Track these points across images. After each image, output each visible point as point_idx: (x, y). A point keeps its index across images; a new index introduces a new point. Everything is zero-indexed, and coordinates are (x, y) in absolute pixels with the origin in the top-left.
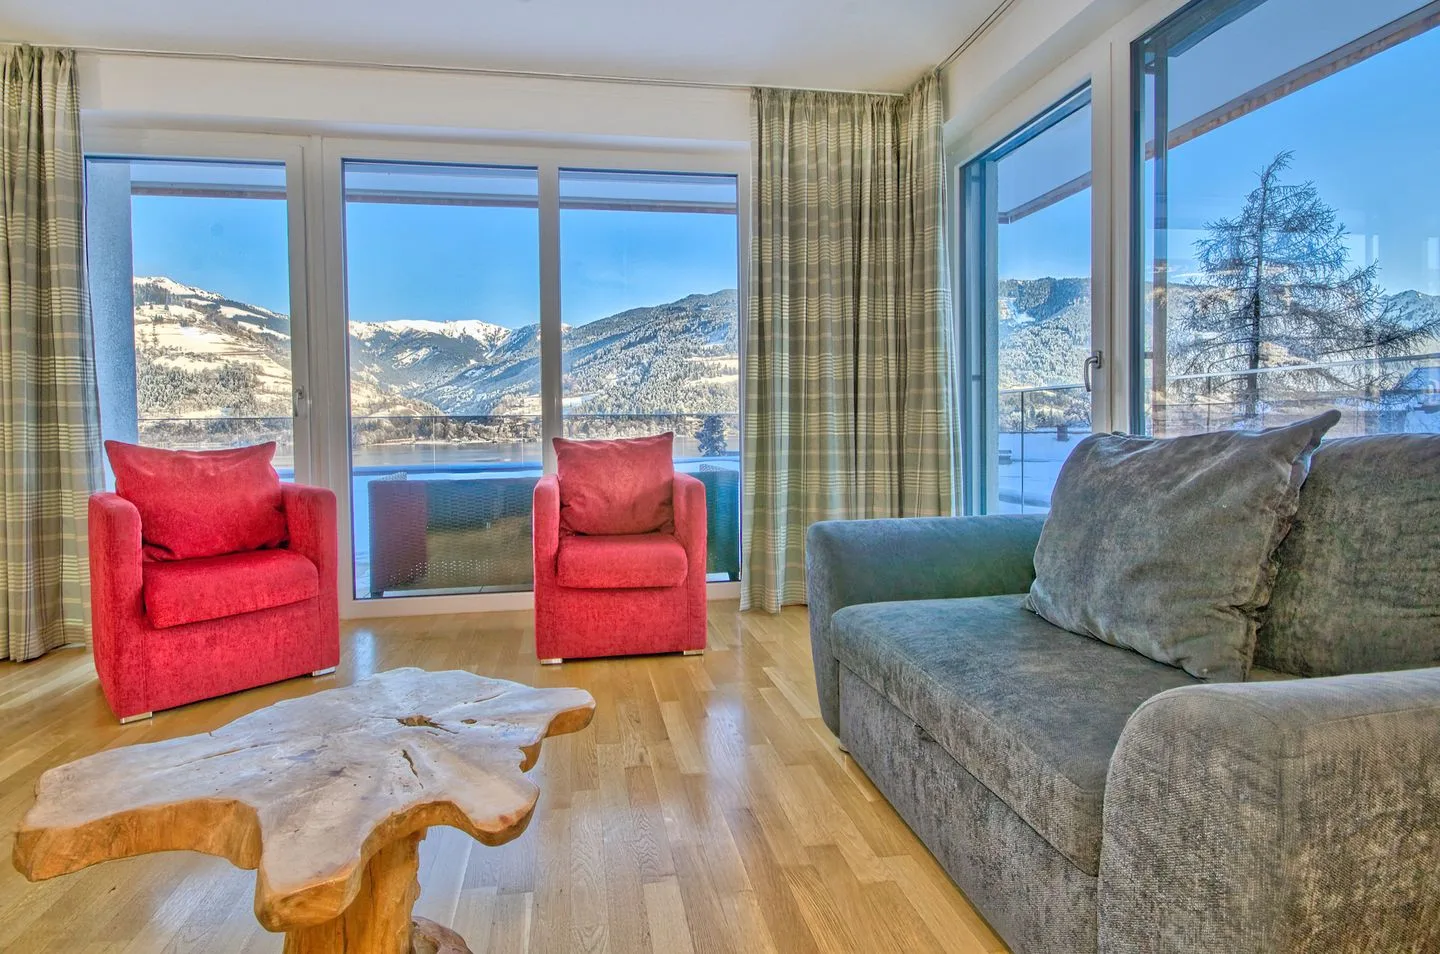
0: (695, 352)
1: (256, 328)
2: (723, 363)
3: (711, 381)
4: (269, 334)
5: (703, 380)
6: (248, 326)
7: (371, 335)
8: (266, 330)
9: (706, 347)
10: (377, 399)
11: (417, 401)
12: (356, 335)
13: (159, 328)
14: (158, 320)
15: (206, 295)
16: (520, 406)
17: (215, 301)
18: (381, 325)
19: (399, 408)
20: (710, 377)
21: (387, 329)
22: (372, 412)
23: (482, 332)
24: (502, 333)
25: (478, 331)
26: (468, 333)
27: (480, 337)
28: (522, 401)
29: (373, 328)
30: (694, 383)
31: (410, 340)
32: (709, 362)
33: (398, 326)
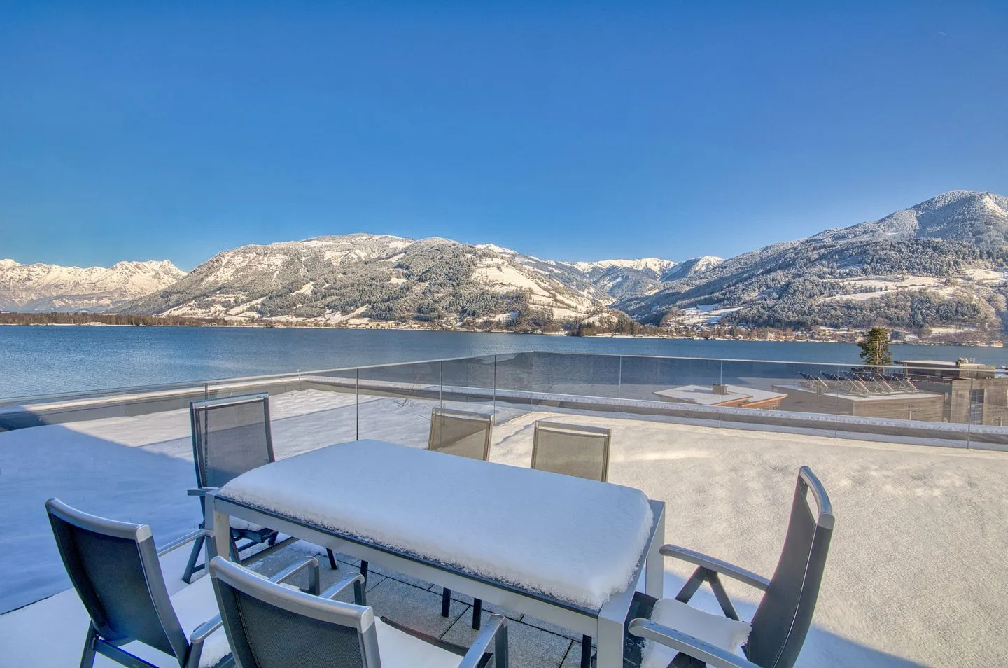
0: (831, 274)
1: (531, 268)
2: (859, 284)
3: (845, 298)
4: (537, 272)
5: (838, 298)
6: (528, 267)
7: (590, 270)
8: (536, 270)
9: (842, 271)
10: (592, 309)
11: (616, 311)
12: (581, 270)
13: (488, 269)
14: (489, 266)
15: (509, 251)
16: (683, 315)
17: (513, 255)
18: (596, 264)
19: (605, 315)
20: (845, 295)
21: (599, 266)
22: (589, 317)
23: (658, 265)
24: (672, 266)
25: (655, 265)
26: (649, 266)
27: (656, 269)
28: (684, 312)
29: (592, 266)
30: (828, 299)
31: (612, 272)
32: (845, 282)
33: (606, 264)
